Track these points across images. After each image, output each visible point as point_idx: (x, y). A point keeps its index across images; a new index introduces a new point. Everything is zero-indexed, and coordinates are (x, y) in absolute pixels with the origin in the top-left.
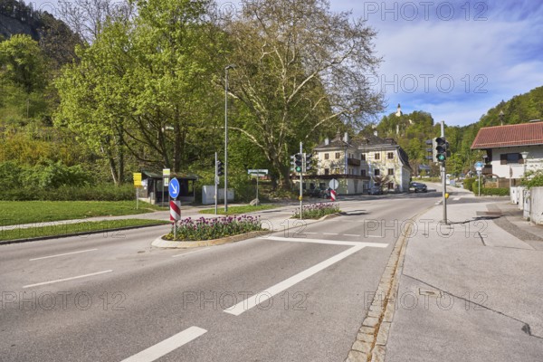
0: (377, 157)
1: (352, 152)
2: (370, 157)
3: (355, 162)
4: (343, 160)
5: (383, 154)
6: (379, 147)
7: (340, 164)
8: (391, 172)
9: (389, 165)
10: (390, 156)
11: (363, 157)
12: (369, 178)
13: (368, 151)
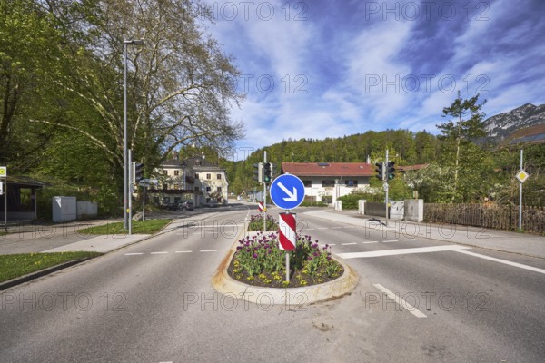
0: (209, 176)
1: (188, 170)
2: (203, 176)
3: (191, 180)
4: (181, 177)
5: (213, 175)
6: (211, 168)
7: (178, 180)
8: (219, 189)
9: (218, 184)
10: (219, 177)
11: (197, 176)
12: (202, 194)
13: (201, 172)
